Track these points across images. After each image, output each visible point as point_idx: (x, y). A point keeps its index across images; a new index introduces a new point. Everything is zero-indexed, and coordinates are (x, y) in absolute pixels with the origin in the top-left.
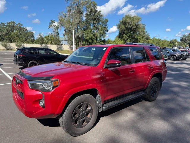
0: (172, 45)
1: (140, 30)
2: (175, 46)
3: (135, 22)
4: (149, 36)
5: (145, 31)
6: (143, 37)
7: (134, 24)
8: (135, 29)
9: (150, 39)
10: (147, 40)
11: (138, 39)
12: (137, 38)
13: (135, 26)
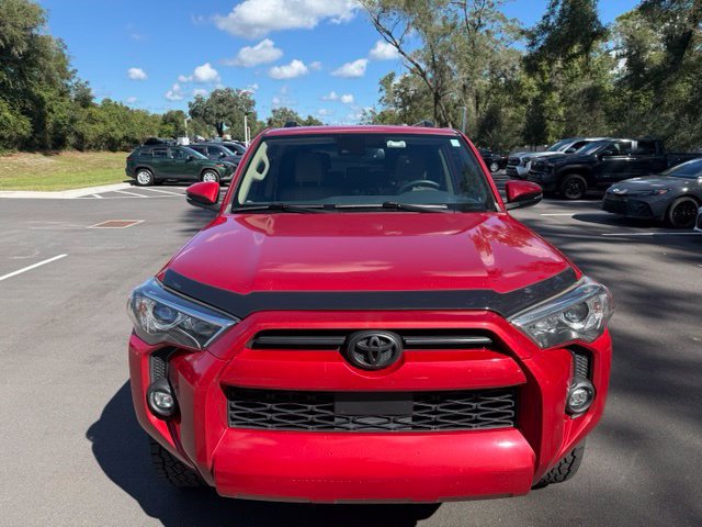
0: (171, 128)
1: (51, 64)
2: (182, 134)
3: (21, 22)
4: (89, 90)
5: (70, 70)
6: (62, 94)
7: (17, 33)
8: (26, 55)
9: (94, 106)
10: (84, 107)
11: (45, 103)
12: (42, 98)
13: (25, 45)
